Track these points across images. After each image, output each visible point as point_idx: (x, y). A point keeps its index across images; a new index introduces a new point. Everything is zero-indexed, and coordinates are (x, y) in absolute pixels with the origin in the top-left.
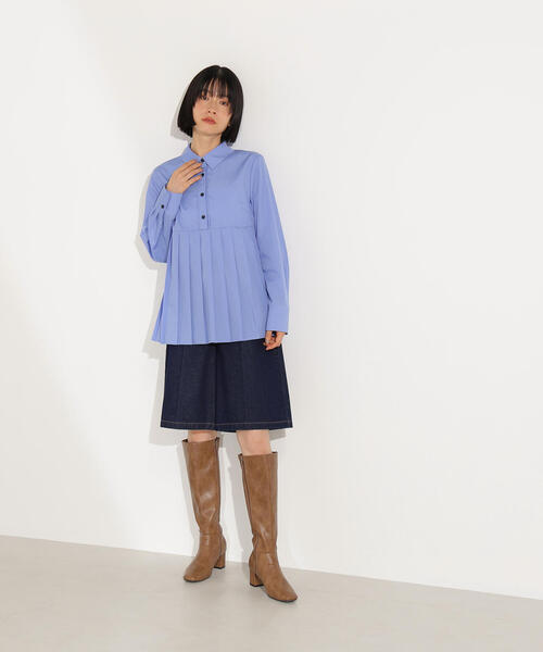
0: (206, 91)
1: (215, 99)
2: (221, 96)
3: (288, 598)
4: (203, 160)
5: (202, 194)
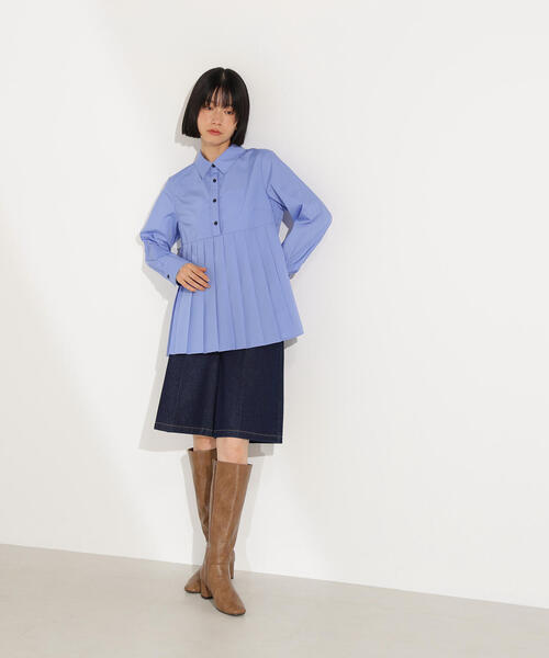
0: (209, 101)
1: (219, 109)
3: (236, 612)
4: (214, 166)
5: (215, 201)
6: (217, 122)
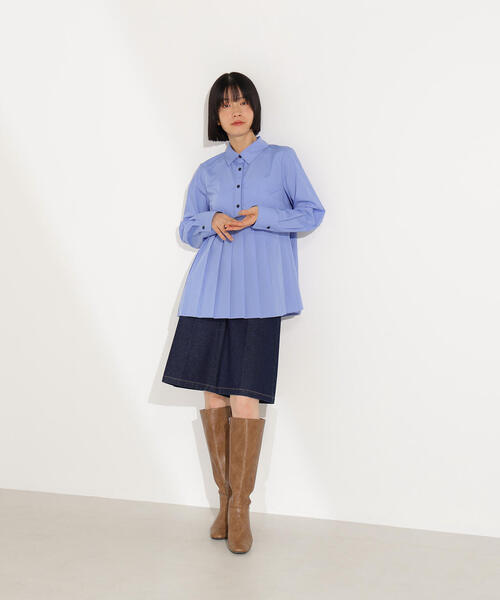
2: (236, 99)
3: (239, 550)
4: (240, 157)
5: (238, 186)
6: (238, 114)
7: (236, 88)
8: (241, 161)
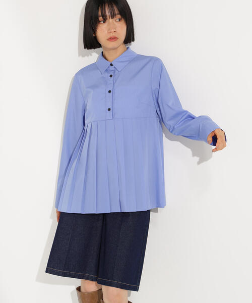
4: (111, 65)
5: (110, 92)
6: (113, 30)
7: (112, 6)
8: (112, 68)
